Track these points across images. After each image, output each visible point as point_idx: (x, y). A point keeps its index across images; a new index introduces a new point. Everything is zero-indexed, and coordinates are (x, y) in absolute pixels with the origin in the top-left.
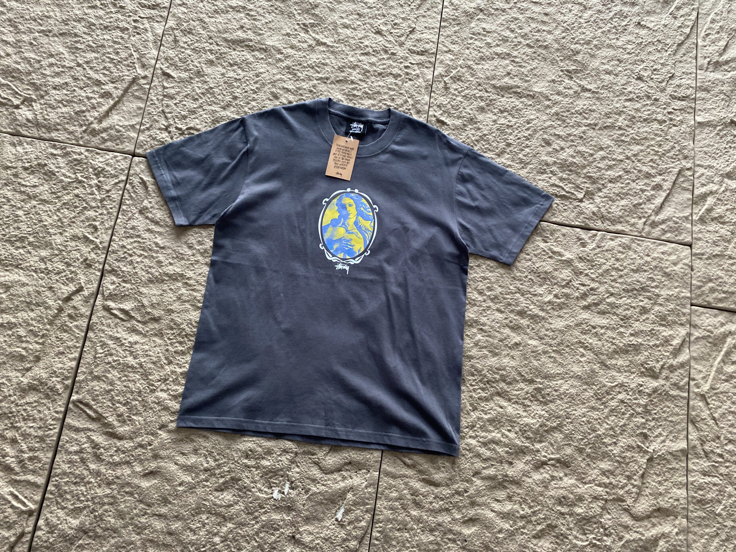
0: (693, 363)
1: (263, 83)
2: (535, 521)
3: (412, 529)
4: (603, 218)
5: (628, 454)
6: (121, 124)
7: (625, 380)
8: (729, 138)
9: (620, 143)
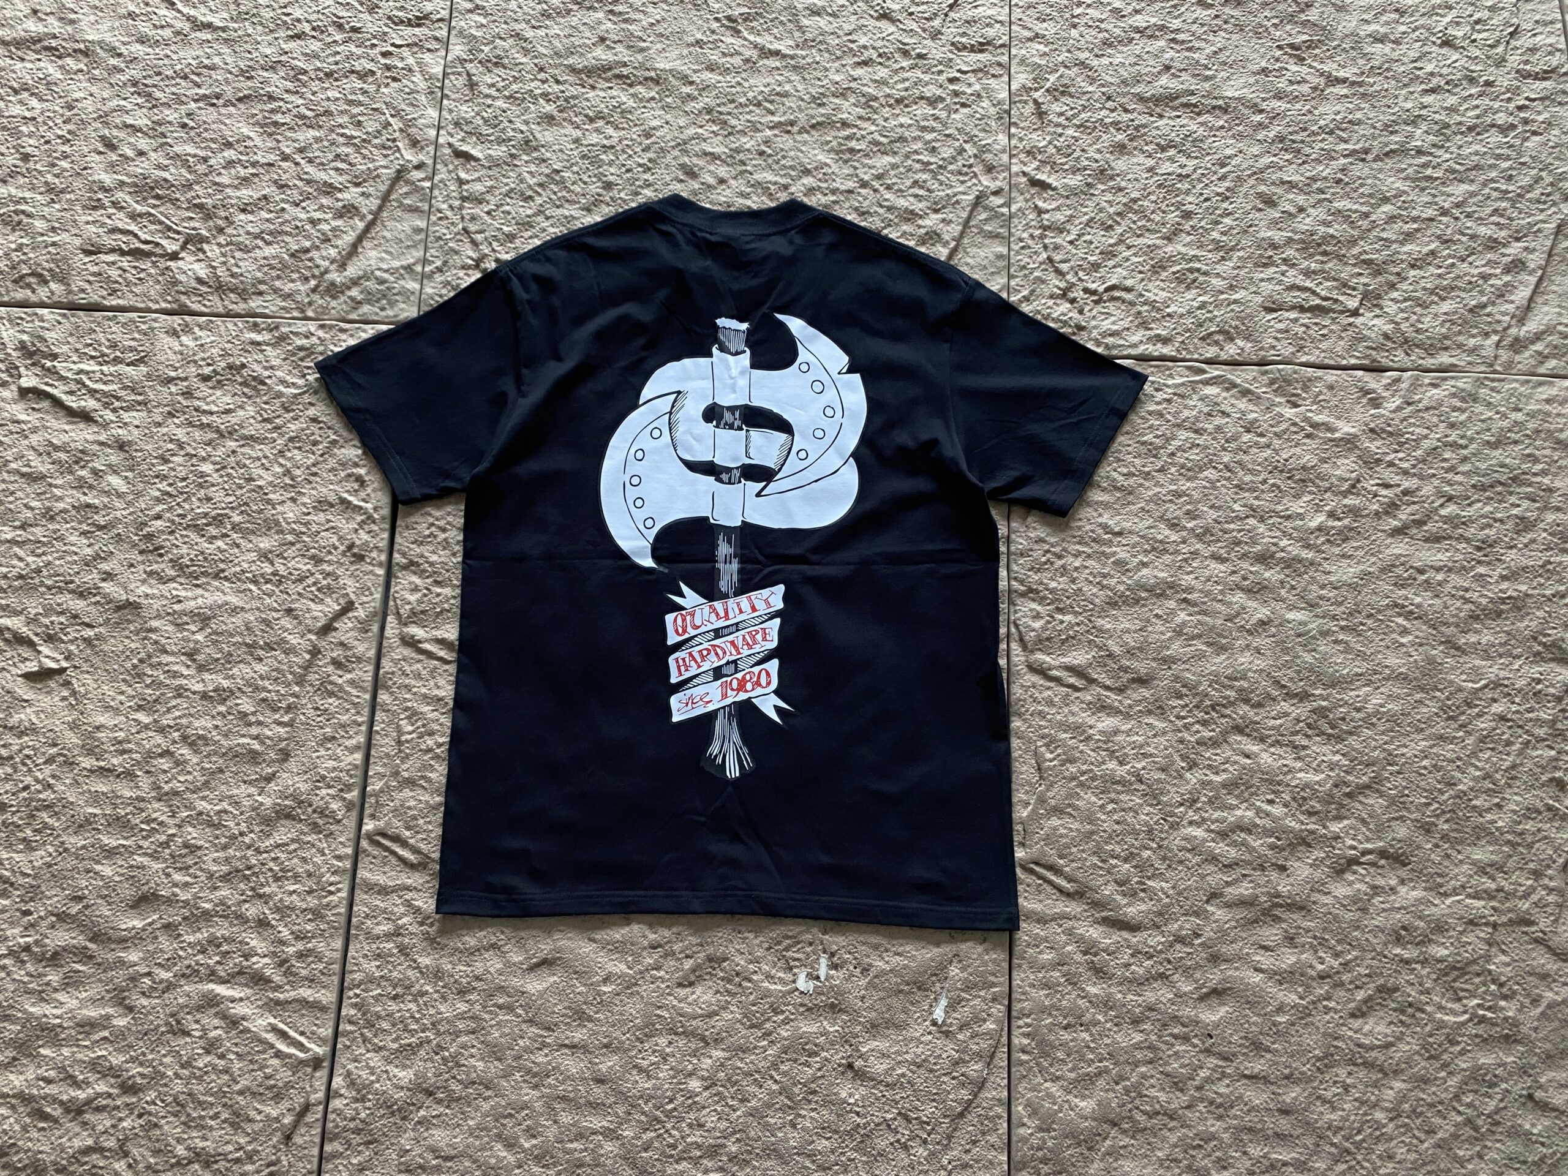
1: (661, 148)
2: (1351, 982)
3: (1096, 1023)
4: (1407, 344)
5: (1529, 826)
6: (385, 267)
7: (1502, 674)
9: (1424, 184)
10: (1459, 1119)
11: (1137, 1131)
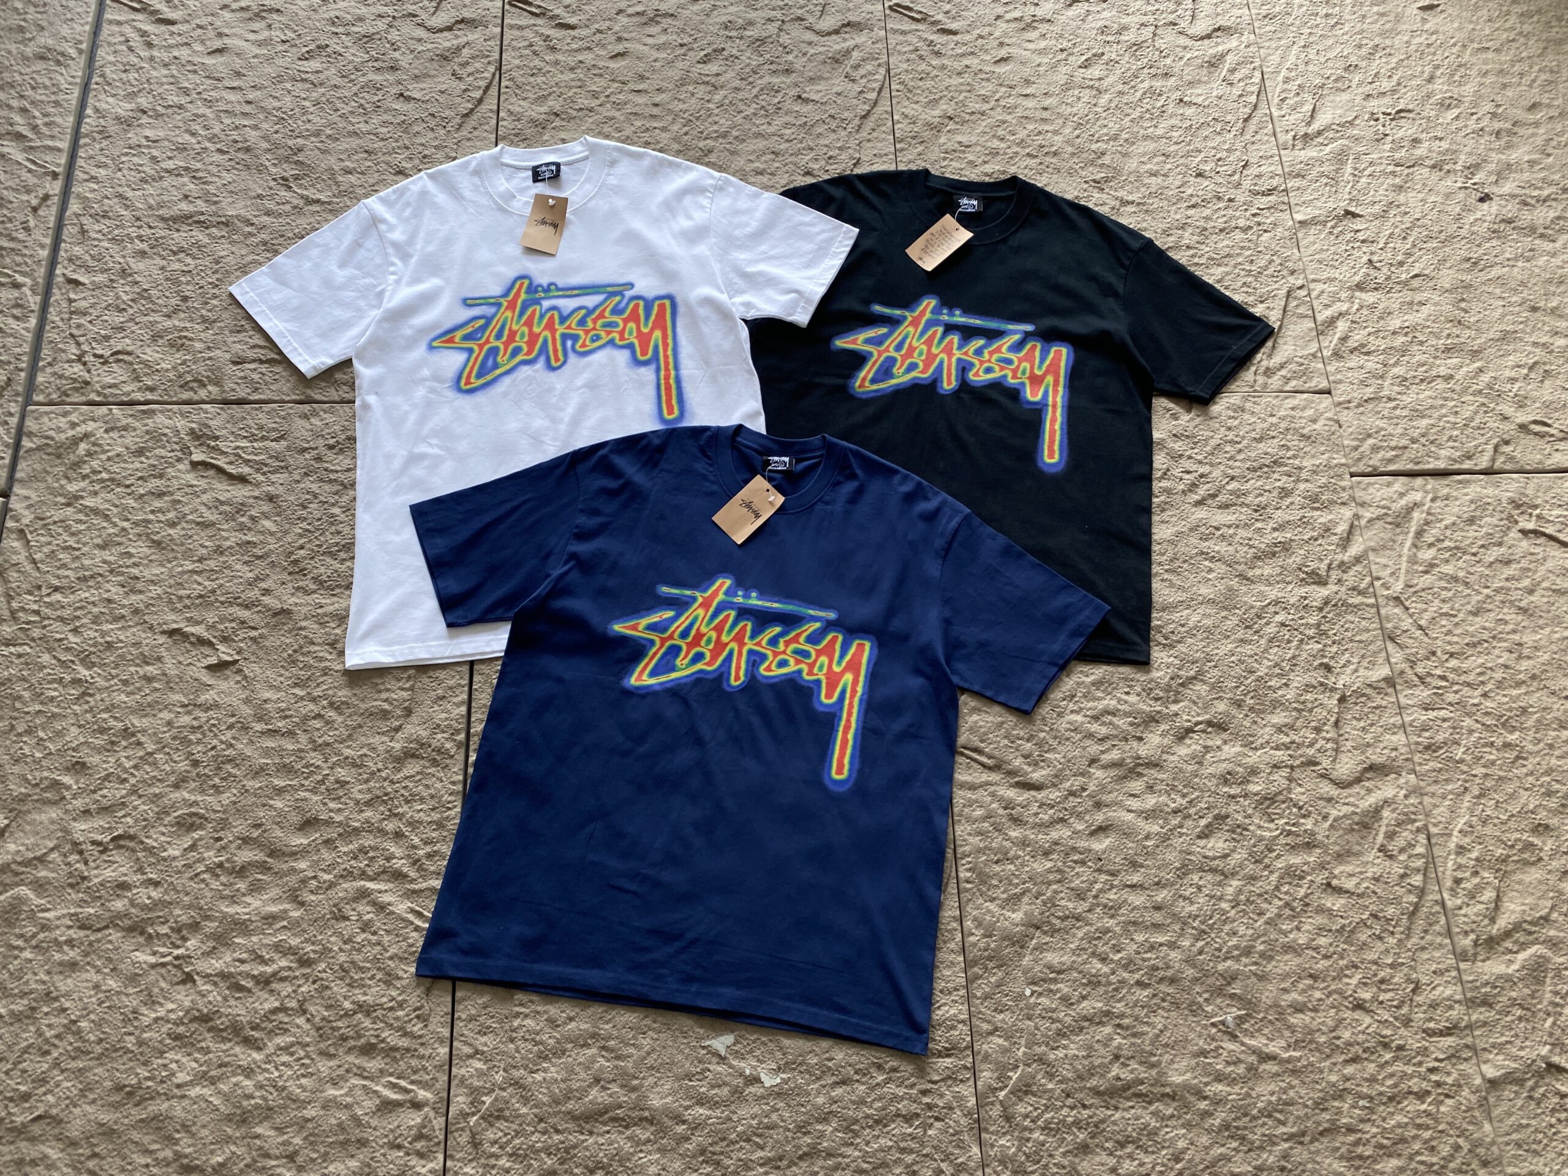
0: (1372, 556)
2: (1196, 814)
3: (1017, 857)
5: (1309, 696)
7: (1280, 595)
8: (1348, 236)
10: (1280, 903)
11: (1054, 931)
